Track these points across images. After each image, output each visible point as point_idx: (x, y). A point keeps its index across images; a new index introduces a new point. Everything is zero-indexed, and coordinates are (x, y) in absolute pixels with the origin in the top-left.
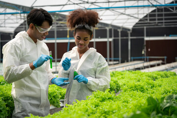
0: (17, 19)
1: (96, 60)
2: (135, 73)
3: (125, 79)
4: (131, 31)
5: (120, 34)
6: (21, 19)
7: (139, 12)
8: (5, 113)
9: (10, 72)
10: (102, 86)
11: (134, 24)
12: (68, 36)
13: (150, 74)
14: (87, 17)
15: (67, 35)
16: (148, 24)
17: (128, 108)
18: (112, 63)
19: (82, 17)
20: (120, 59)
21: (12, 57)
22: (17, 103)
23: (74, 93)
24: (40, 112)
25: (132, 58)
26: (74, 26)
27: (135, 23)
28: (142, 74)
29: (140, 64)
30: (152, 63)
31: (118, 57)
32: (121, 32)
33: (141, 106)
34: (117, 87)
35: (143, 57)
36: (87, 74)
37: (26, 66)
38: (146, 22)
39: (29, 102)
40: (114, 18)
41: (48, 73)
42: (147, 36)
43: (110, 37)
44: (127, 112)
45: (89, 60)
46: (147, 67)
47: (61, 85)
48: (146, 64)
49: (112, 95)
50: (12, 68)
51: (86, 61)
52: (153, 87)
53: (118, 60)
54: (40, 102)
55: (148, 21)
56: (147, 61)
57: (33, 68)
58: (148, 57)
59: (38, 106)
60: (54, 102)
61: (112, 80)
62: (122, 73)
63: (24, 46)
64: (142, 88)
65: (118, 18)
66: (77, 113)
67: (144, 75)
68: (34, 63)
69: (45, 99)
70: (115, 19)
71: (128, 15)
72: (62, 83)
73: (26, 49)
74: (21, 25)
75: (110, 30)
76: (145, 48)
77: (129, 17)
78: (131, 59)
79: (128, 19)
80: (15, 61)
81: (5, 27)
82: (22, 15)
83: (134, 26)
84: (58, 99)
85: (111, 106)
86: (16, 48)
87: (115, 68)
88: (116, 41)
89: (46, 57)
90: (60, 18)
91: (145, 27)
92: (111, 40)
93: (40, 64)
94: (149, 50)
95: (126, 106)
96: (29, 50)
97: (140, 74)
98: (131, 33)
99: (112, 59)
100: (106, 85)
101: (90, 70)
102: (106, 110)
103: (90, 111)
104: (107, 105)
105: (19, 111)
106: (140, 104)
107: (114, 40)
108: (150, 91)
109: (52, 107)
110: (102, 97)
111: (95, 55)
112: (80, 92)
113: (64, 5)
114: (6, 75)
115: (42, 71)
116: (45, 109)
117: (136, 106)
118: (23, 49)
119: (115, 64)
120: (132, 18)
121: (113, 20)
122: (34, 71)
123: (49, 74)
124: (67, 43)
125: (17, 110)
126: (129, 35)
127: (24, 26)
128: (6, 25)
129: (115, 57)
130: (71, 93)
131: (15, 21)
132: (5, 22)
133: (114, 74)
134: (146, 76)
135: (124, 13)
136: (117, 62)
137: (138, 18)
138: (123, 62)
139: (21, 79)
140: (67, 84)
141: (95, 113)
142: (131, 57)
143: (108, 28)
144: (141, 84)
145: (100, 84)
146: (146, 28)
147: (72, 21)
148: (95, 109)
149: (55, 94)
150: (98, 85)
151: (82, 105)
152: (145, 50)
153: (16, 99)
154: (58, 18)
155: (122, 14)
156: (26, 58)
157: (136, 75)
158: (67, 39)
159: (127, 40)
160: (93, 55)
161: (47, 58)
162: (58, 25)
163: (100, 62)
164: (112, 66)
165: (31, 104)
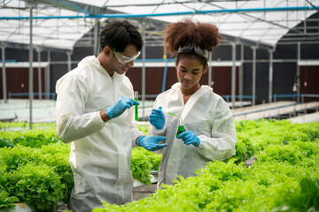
0: (79, 26)
1: (213, 107)
2: (280, 125)
3: (262, 136)
4: (274, 50)
5: (254, 54)
6: (86, 26)
7: (290, 18)
8: (59, 194)
9: (68, 125)
10: (222, 151)
11: (279, 38)
12: (165, 57)
13: (306, 127)
14: (198, 34)
15: (163, 54)
16: (304, 39)
17: (266, 196)
18: (239, 104)
19: (190, 34)
20: (254, 97)
21: (71, 99)
22: (79, 176)
23: (175, 163)
24: (116, 192)
25: (275, 96)
26: (177, 49)
27: (281, 36)
28: (292, 128)
29: (288, 107)
30: (310, 105)
31: (251, 94)
32: (257, 50)
33: (290, 192)
34: (248, 149)
35: (294, 96)
36: (198, 130)
37: (95, 116)
38: (301, 34)
39: (99, 175)
40: (245, 27)
41: (131, 127)
42: (303, 58)
43: (238, 59)
44: (265, 202)
45: (201, 106)
46: (302, 112)
47: (153, 149)
48: (299, 107)
49: (240, 168)
50: (71, 117)
51: (195, 107)
52: (312, 153)
53: (251, 100)
54: (117, 176)
55: (305, 33)
56: (300, 102)
57: (106, 118)
58: (303, 96)
59: (113, 183)
60: (140, 175)
61: (240, 138)
62: (258, 124)
63: (92, 82)
64: (291, 156)
65: (251, 27)
66: (182, 203)
67: (295, 129)
68: (109, 110)
69: (125, 171)
70: (247, 29)
71: (271, 22)
72: (155, 145)
73: (95, 86)
74: (86, 36)
75: (238, 47)
76: (298, 81)
77: (272, 26)
78: (273, 98)
79: (270, 29)
80: (77, 107)
81: (57, 39)
82: (88, 20)
83: (279, 41)
84: (147, 170)
85: (238, 191)
86: (78, 84)
87: (245, 114)
88: (247, 67)
89: (128, 101)
90: (153, 25)
91: (299, 43)
92: (239, 64)
93: (118, 112)
94: (306, 84)
95: (264, 191)
96: (99, 88)
97: (289, 126)
98: (274, 53)
99: (241, 97)
100: (230, 150)
101: (202, 123)
102: (229, 197)
103: (203, 197)
104: (232, 188)
105: (83, 191)
106: (288, 188)
107: (244, 64)
108: (306, 161)
109: (136, 184)
110: (222, 173)
111: (210, 98)
112: (185, 160)
113: (159, 5)
114: (61, 130)
115: (121, 124)
116: (125, 188)
117: (281, 193)
118: (90, 87)
119: (245, 106)
120: (276, 27)
121: (244, 30)
122: (107, 124)
123: (133, 130)
124: (163, 68)
125: (78, 189)
126: (271, 56)
127: (90, 38)
128: (60, 36)
129: (244, 94)
130: (170, 163)
131: (76, 29)
132: (57, 30)
133: (243, 126)
134: (299, 130)
135: (263, 18)
136: (249, 103)
137: (286, 28)
138: (258, 103)
139: (85, 136)
140: (162, 147)
141: (210, 201)
142: (273, 94)
143: (234, 45)
144: (291, 147)
145: (219, 148)
146: (301, 45)
147: (174, 41)
148: (211, 193)
149: (142, 162)
150: (216, 149)
151: (189, 186)
152: (298, 85)
153: (76, 171)
154: (148, 27)
155: (259, 20)
156: (95, 102)
157: (281, 128)
158: (163, 61)
159: (268, 64)
160: (207, 97)
161: (130, 103)
162: (149, 37)
163: (218, 110)
164: (239, 109)
165: (102, 179)
